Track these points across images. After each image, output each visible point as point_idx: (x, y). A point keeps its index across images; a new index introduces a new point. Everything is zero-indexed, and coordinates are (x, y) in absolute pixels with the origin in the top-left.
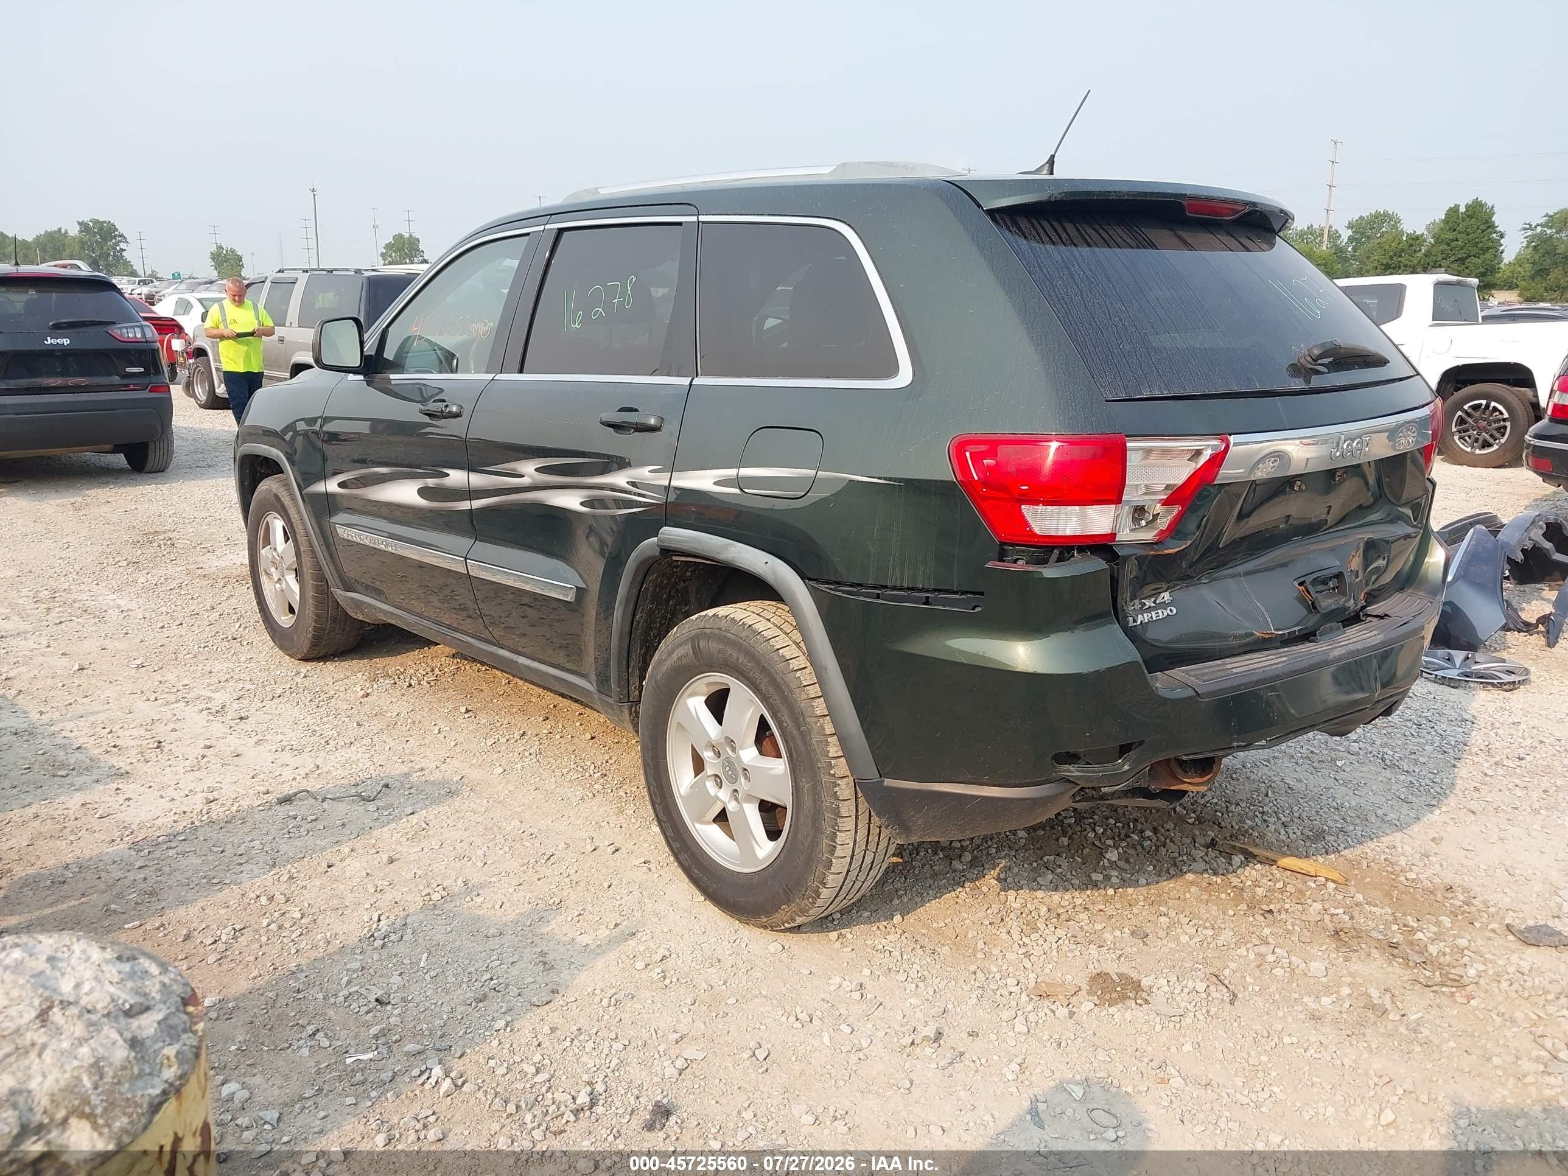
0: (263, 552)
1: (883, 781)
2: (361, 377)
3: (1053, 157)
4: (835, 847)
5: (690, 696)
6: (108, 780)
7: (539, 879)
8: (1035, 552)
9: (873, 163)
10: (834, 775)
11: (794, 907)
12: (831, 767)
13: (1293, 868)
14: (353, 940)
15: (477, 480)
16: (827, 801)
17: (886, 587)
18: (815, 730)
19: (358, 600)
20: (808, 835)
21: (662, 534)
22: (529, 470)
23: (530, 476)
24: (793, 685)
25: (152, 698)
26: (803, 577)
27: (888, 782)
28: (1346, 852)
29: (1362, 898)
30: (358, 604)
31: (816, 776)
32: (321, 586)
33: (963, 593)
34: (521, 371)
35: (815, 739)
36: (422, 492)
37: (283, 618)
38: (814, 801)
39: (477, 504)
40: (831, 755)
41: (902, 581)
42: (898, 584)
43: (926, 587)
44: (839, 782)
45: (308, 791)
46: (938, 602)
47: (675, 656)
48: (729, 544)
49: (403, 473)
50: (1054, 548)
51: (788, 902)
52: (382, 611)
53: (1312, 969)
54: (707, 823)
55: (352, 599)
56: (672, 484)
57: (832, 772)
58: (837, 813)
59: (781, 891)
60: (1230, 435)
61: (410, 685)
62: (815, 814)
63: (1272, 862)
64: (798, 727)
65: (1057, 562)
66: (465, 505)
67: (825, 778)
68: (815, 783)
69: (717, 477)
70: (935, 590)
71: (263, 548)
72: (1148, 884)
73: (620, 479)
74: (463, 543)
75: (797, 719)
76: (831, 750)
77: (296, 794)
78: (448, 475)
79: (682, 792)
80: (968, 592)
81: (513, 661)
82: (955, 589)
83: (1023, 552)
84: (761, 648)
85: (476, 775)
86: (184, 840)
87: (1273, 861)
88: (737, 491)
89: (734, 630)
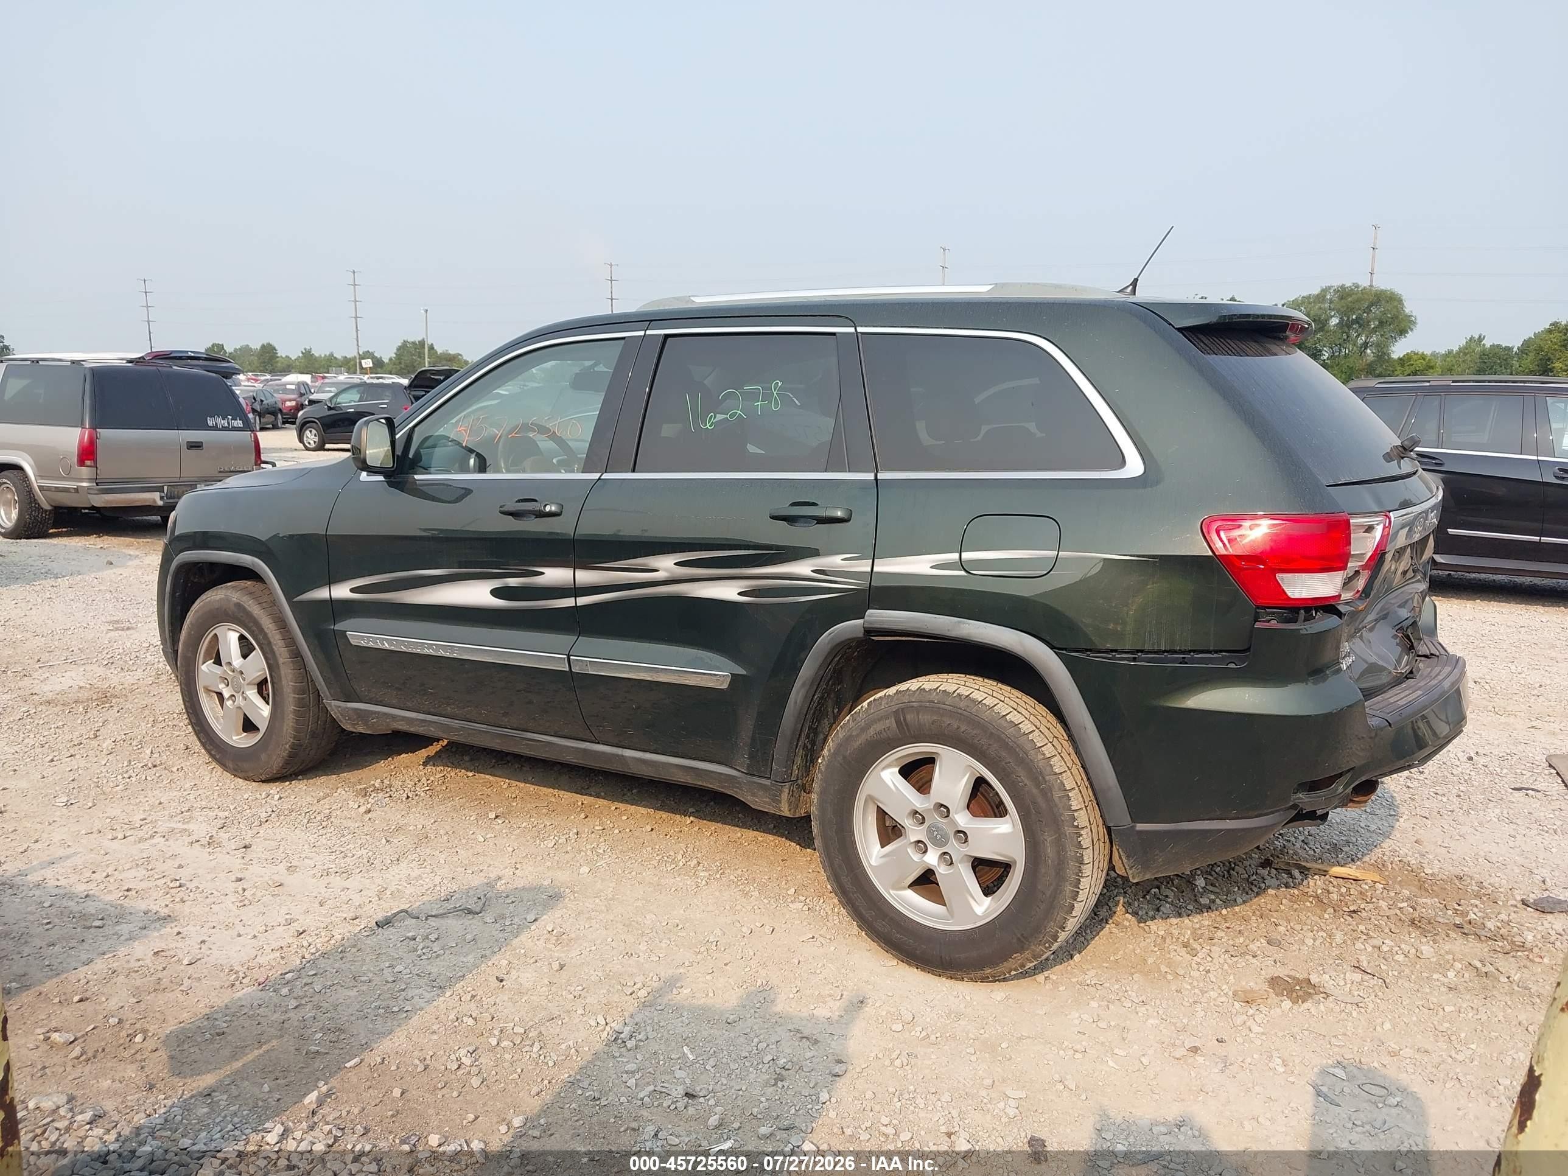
0: (204, 667)
1: (1135, 826)
2: (381, 478)
3: (1136, 280)
4: (1078, 892)
5: (884, 769)
6: (157, 925)
7: (725, 965)
8: (1285, 613)
9: (1038, 284)
10: (1077, 827)
11: (1027, 954)
12: (1074, 819)
13: (1343, 876)
14: (599, 1046)
15: (585, 577)
16: (1071, 851)
17: (1142, 651)
18: (1056, 787)
19: (361, 710)
20: (1051, 884)
21: (869, 616)
22: (666, 565)
23: (666, 570)
24: (1028, 746)
25: (121, 836)
26: (1052, 647)
27: (1140, 827)
28: (1367, 859)
29: (1408, 893)
30: (362, 715)
31: (1059, 829)
32: (303, 699)
33: (1216, 652)
34: (634, 471)
35: (1057, 795)
36: (496, 593)
37: (234, 738)
38: (1058, 852)
39: (583, 601)
40: (1073, 808)
41: (1159, 645)
42: (1156, 648)
43: (1183, 649)
44: (1082, 832)
45: (406, 912)
46: (1193, 661)
47: (871, 732)
48: (959, 622)
49: (466, 574)
50: (1299, 609)
51: (1021, 950)
52: (404, 718)
53: (1424, 952)
54: (904, 888)
55: (356, 710)
56: (875, 569)
57: (1075, 824)
58: (1081, 862)
59: (1015, 940)
60: (1390, 512)
61: (408, 797)
62: (1059, 864)
63: (1325, 873)
64: (1038, 786)
65: (1304, 621)
66: (569, 602)
67: (1069, 831)
68: (1060, 835)
69: (934, 561)
70: (1190, 651)
71: (204, 663)
72: (1244, 902)
73: (803, 568)
74: (565, 640)
75: (1037, 778)
76: (1073, 803)
77: (395, 915)
78: (543, 573)
79: (873, 863)
80: (1222, 651)
81: (618, 755)
82: (1211, 648)
83: (1274, 613)
84: (986, 716)
85: (562, 877)
86: (315, 974)
87: (1325, 871)
88: (963, 573)
89: (949, 701)
